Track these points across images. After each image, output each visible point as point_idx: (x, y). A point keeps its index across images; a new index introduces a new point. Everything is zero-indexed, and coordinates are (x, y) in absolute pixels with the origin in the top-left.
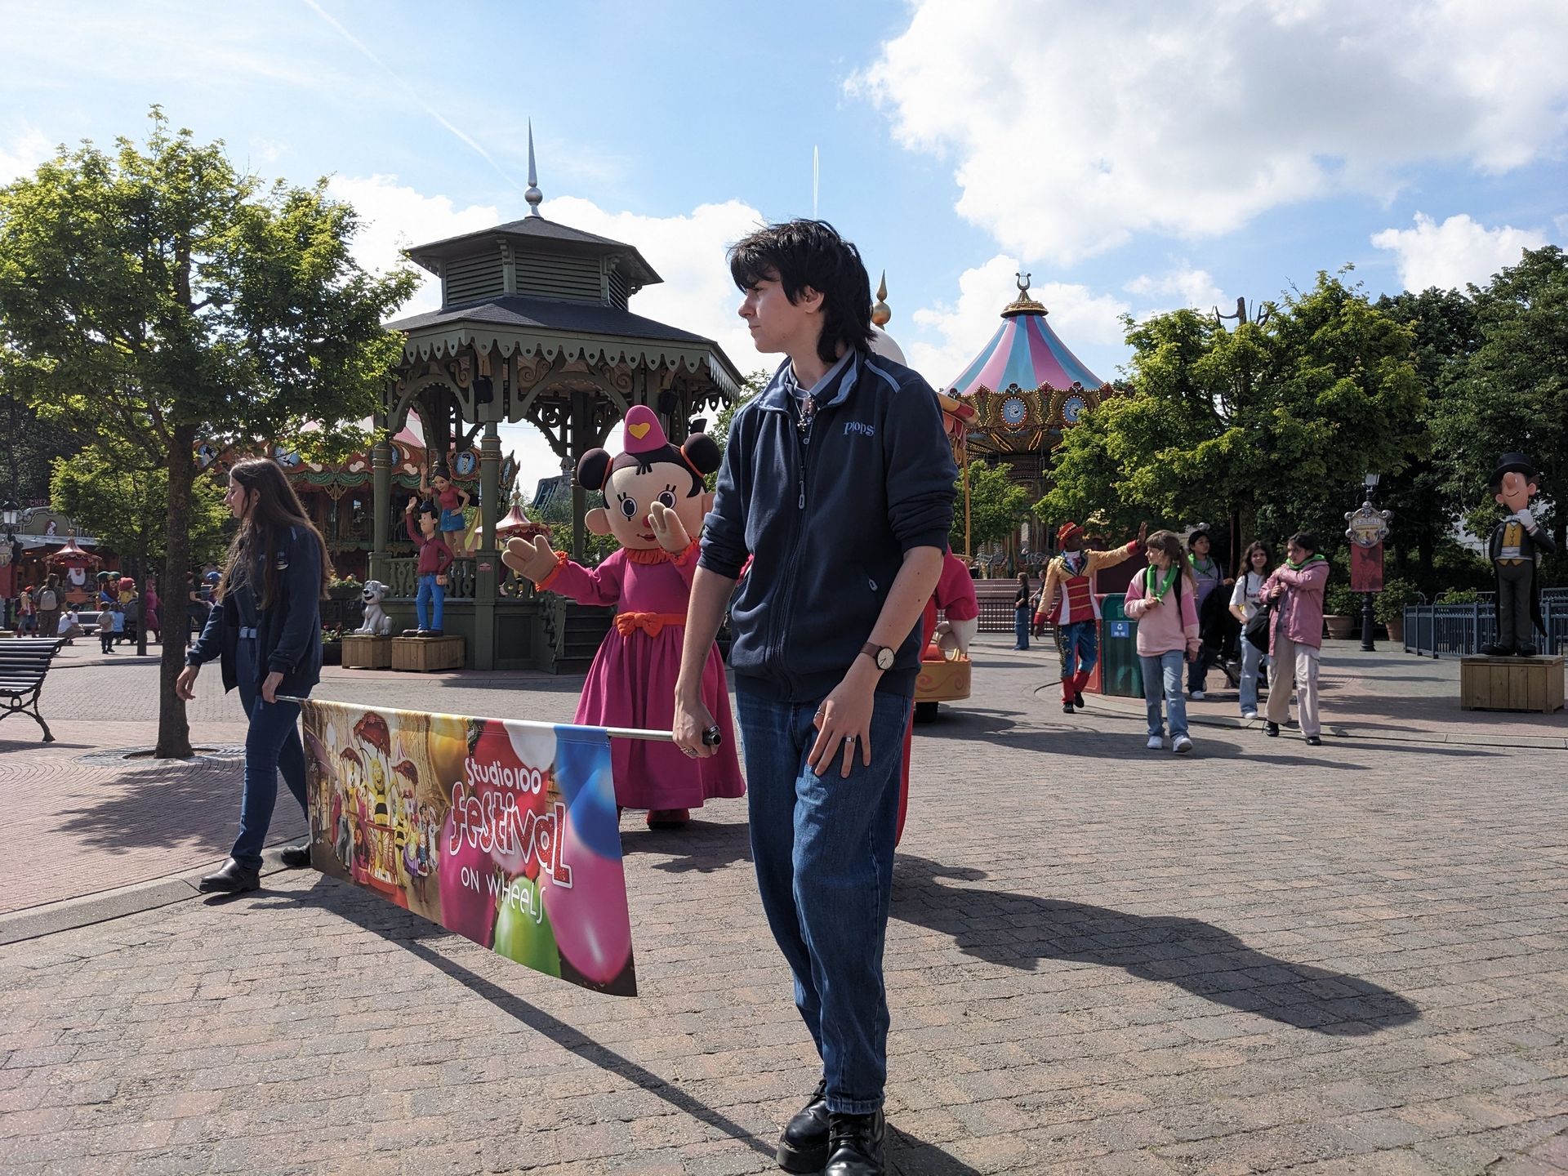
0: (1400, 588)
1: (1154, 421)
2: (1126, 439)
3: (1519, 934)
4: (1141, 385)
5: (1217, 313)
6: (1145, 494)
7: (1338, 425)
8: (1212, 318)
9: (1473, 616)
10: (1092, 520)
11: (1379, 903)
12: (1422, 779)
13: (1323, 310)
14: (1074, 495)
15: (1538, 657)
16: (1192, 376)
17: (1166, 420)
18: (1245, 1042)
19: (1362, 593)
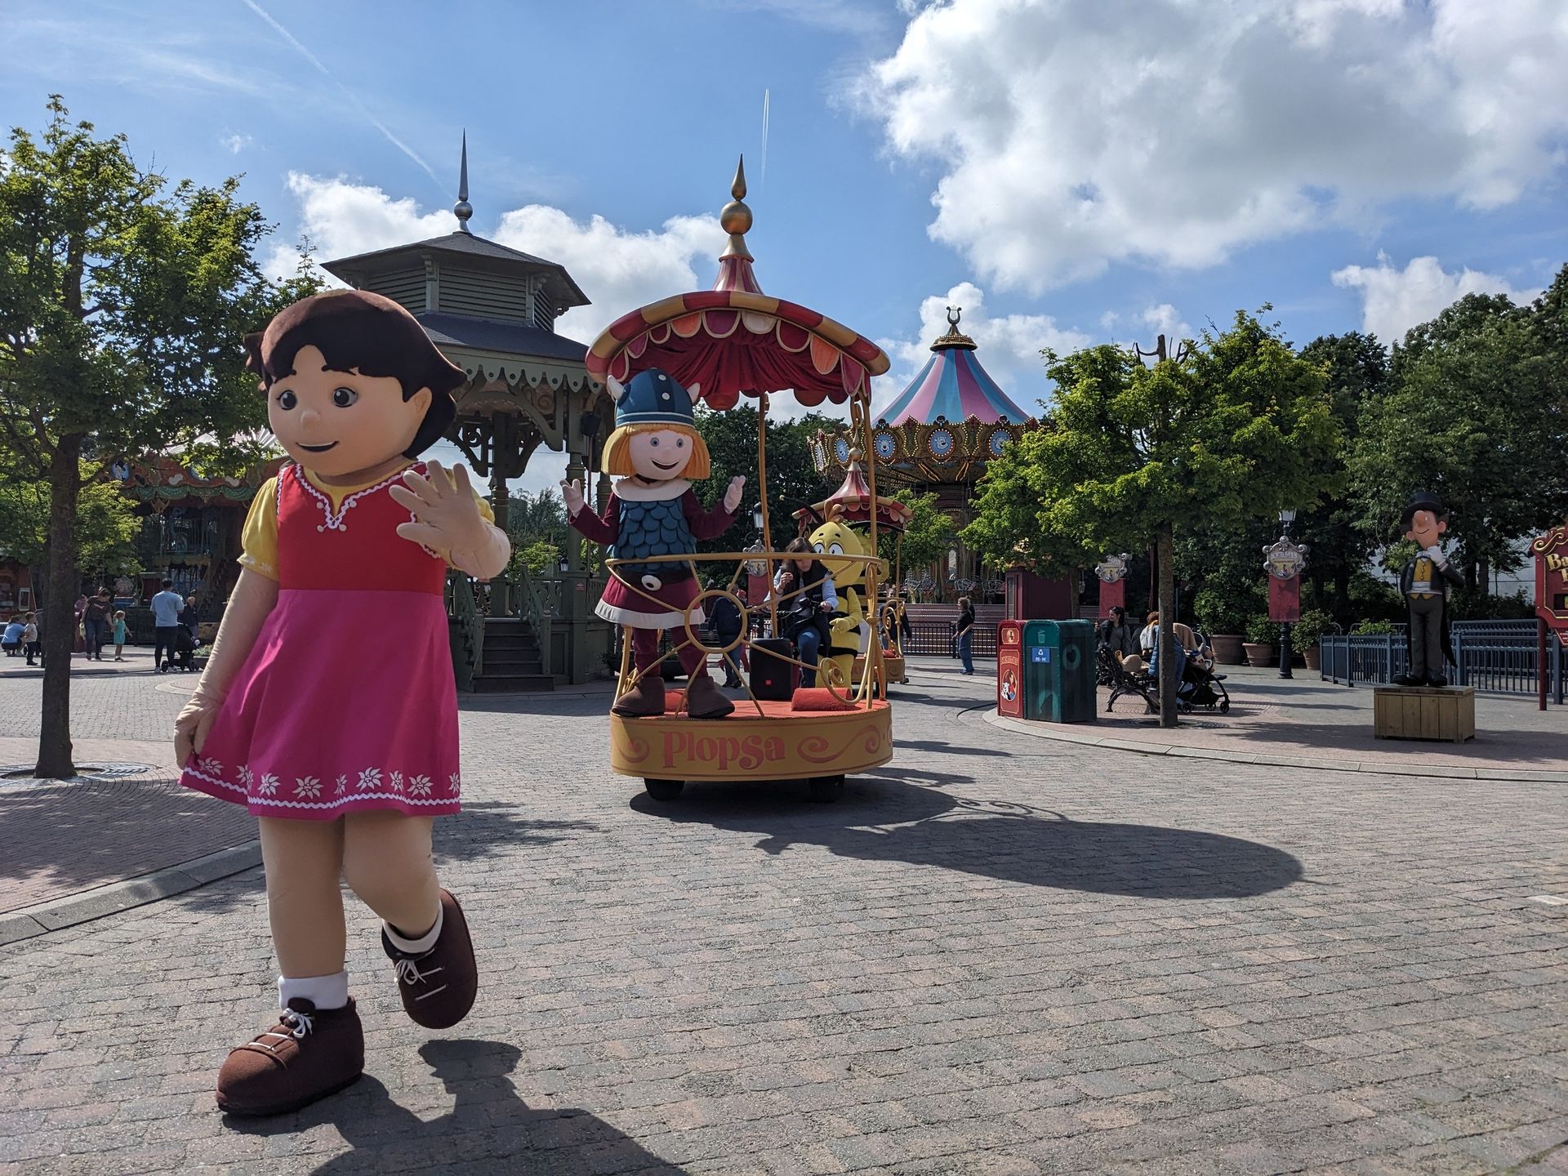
0: (1316, 619)
1: (1074, 454)
2: (1048, 471)
3: (1427, 977)
4: (1062, 419)
5: (1138, 350)
6: (1066, 525)
7: (1253, 462)
8: (1133, 354)
9: (1387, 646)
10: (1016, 548)
11: (1286, 943)
12: (1336, 809)
13: (1241, 349)
14: (999, 525)
15: (1449, 687)
16: (1111, 410)
17: (1085, 454)
18: (1141, 1099)
19: (1280, 623)
